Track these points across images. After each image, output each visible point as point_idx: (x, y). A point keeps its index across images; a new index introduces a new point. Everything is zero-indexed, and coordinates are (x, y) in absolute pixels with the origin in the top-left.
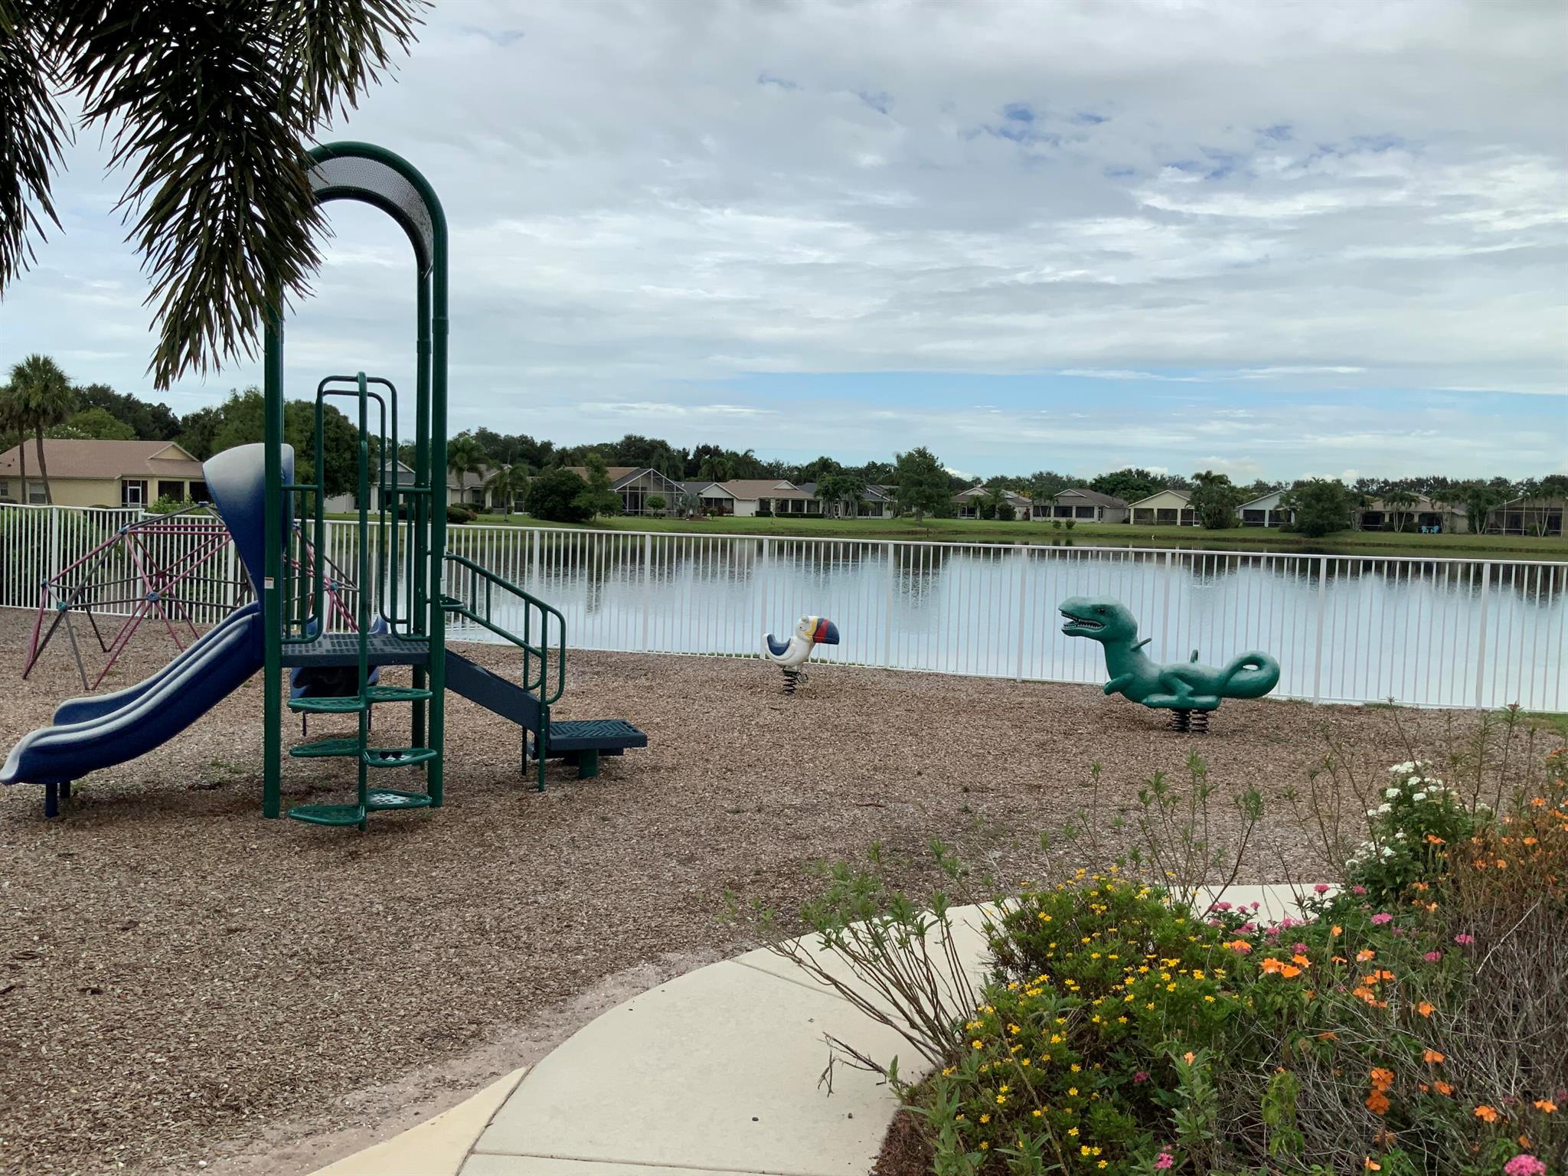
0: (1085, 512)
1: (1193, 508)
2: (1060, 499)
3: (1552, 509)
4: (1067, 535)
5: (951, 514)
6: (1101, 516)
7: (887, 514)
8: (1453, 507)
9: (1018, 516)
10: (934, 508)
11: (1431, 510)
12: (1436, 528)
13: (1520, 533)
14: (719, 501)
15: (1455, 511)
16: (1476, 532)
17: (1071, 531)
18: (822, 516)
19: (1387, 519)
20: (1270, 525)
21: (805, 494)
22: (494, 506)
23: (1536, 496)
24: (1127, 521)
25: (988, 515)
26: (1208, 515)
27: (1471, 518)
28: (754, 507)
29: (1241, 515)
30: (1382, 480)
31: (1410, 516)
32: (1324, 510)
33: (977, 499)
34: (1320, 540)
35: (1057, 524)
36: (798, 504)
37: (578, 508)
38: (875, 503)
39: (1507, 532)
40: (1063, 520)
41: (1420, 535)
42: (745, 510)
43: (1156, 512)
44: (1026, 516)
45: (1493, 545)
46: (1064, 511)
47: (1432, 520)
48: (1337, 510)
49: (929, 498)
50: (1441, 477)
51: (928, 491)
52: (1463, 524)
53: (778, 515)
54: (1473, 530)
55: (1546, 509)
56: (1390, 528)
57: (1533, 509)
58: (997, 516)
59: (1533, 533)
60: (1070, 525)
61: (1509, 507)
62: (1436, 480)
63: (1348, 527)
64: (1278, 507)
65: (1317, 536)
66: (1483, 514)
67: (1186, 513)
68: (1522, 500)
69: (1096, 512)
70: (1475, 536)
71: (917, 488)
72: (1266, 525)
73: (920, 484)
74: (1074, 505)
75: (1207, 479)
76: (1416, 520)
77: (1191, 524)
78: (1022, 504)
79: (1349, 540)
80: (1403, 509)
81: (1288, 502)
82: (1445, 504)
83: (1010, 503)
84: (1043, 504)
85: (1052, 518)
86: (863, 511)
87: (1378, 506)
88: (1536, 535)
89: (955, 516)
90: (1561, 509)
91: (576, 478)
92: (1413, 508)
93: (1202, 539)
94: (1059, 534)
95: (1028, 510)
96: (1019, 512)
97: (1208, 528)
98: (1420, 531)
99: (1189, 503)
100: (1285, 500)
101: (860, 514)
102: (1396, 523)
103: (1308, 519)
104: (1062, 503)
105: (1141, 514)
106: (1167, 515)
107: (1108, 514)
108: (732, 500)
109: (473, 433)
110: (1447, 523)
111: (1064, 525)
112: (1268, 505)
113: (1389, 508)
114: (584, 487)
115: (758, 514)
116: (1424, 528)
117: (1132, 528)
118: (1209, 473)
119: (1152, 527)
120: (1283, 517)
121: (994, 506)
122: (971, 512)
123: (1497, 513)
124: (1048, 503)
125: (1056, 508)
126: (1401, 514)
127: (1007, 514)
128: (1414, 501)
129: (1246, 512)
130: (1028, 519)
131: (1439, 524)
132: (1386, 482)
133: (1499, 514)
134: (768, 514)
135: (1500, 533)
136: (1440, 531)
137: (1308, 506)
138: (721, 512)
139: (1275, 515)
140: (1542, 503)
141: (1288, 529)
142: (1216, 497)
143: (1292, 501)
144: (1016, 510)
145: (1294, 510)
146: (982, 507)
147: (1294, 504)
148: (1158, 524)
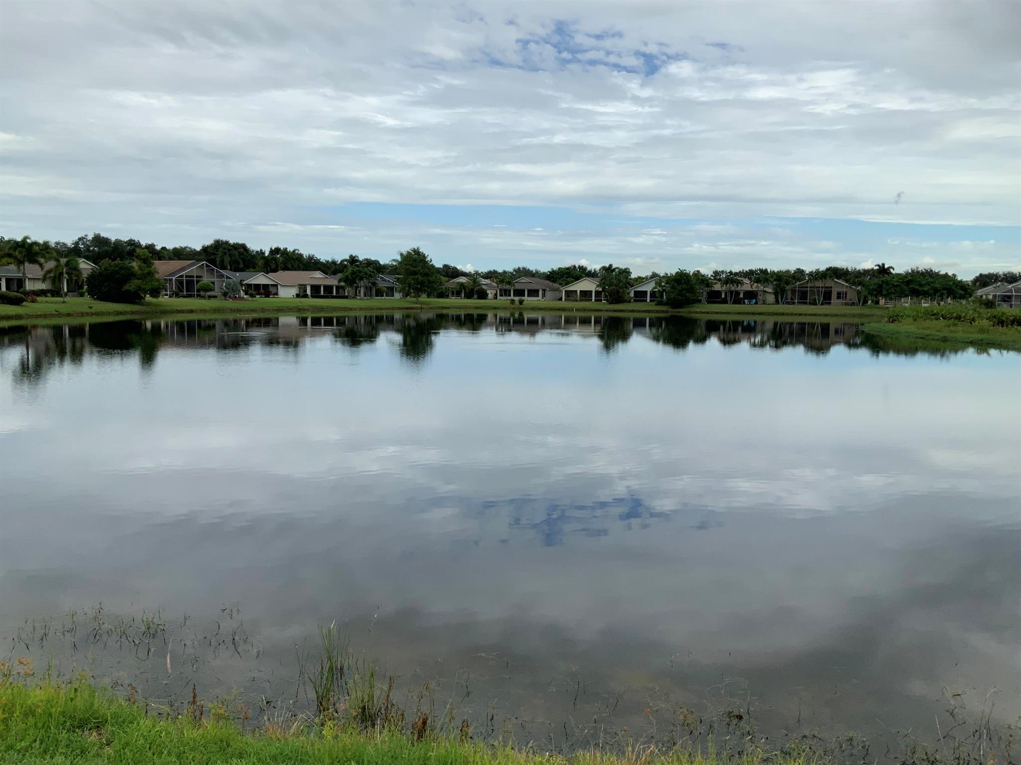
0: (533, 293)
1: (601, 290)
2: (516, 284)
3: (826, 287)
4: (519, 309)
5: (442, 295)
6: (544, 295)
7: (397, 296)
8: (764, 287)
9: (490, 296)
10: (425, 290)
11: (751, 289)
12: (754, 301)
13: (806, 303)
14: (266, 286)
15: (766, 289)
16: (778, 303)
17: (521, 306)
18: (346, 297)
19: (723, 296)
20: (651, 301)
21: (333, 281)
22: (68, 291)
23: (816, 279)
24: (561, 299)
25: (469, 296)
26: (610, 295)
27: (776, 294)
28: (294, 291)
29: (632, 294)
30: (728, 271)
31: (738, 293)
32: (683, 289)
33: (462, 284)
34: (681, 310)
35: (513, 301)
36: (328, 289)
37: (128, 291)
38: (387, 288)
39: (798, 303)
40: (517, 299)
41: (743, 306)
42: (287, 293)
43: (578, 292)
44: (495, 297)
45: (789, 311)
46: (519, 293)
47: (751, 295)
48: (691, 290)
49: (422, 283)
50: (764, 268)
51: (421, 278)
52: (771, 298)
53: (313, 297)
54: (777, 302)
55: (822, 287)
56: (725, 301)
57: (814, 287)
58: (475, 296)
59: (814, 303)
60: (521, 302)
61: (800, 286)
62: (761, 270)
63: (700, 301)
64: (655, 288)
65: (678, 308)
66: (783, 291)
67: (598, 293)
68: (808, 282)
69: (540, 293)
70: (779, 306)
71: (412, 277)
72: (648, 301)
73: (415, 273)
74: (526, 288)
75: (609, 269)
76: (741, 296)
77: (601, 300)
78: (491, 287)
79: (698, 310)
80: (733, 288)
81: (660, 286)
82: (759, 285)
83: (484, 287)
84: (504, 287)
85: (512, 297)
86: (379, 293)
87: (717, 287)
88: (816, 304)
89: (447, 296)
90: (831, 287)
91: (129, 269)
92: (739, 288)
93: (606, 311)
94: (513, 308)
95: (497, 292)
96: (490, 293)
97: (610, 303)
98: (744, 303)
99: (598, 286)
100: (658, 284)
101: (377, 295)
102: (729, 298)
103: (673, 296)
104: (518, 287)
105: (568, 293)
106: (586, 294)
107: (548, 294)
108: (276, 286)
109: (90, 237)
110: (760, 298)
111: (517, 303)
112: (648, 288)
113: (724, 288)
114: (135, 275)
115: (298, 296)
116: (746, 301)
117: (564, 304)
118: (611, 266)
119: (576, 303)
120: (657, 295)
121: (473, 290)
122: (458, 294)
123: (792, 291)
124: (508, 287)
125: (514, 291)
126: (732, 292)
127: (483, 295)
128: (740, 283)
129: (636, 292)
130: (496, 298)
131: (756, 299)
132: (731, 273)
133: (793, 291)
134: (306, 296)
135: (794, 303)
136: (756, 303)
137: (673, 287)
138: (267, 295)
139: (653, 294)
140: (819, 284)
141: (660, 303)
142: (615, 282)
143: (663, 284)
144: (488, 292)
145: (664, 290)
146: (465, 291)
147: (664, 286)
148: (581, 300)
